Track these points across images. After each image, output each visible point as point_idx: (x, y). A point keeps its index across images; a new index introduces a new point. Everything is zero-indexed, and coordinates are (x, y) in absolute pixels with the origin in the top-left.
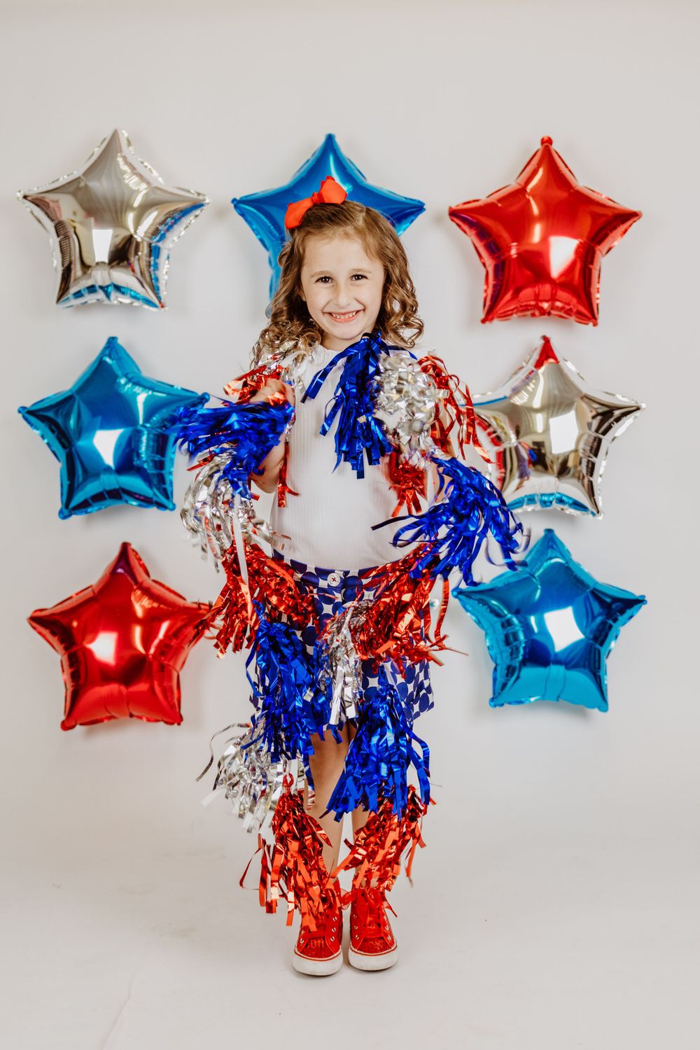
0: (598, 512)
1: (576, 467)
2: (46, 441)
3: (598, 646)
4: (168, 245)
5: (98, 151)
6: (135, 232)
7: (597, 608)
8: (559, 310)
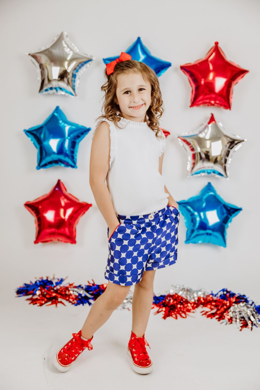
0: (227, 177)
1: (220, 160)
2: (33, 142)
3: (224, 224)
4: (79, 74)
5: (56, 39)
6: (68, 69)
7: (225, 211)
8: (218, 104)
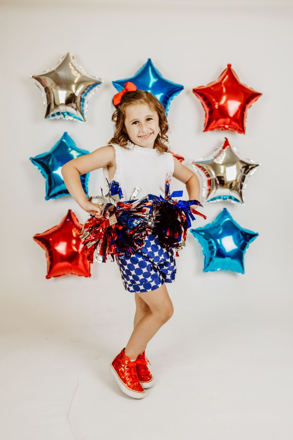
0: (243, 202)
1: (236, 186)
2: (40, 171)
3: (242, 251)
4: (87, 98)
5: (61, 61)
6: (76, 93)
7: (241, 237)
8: (232, 128)
